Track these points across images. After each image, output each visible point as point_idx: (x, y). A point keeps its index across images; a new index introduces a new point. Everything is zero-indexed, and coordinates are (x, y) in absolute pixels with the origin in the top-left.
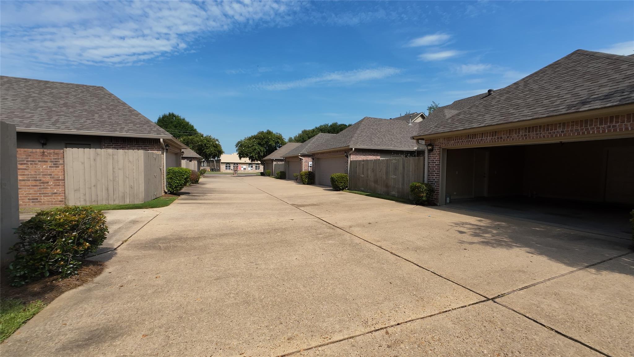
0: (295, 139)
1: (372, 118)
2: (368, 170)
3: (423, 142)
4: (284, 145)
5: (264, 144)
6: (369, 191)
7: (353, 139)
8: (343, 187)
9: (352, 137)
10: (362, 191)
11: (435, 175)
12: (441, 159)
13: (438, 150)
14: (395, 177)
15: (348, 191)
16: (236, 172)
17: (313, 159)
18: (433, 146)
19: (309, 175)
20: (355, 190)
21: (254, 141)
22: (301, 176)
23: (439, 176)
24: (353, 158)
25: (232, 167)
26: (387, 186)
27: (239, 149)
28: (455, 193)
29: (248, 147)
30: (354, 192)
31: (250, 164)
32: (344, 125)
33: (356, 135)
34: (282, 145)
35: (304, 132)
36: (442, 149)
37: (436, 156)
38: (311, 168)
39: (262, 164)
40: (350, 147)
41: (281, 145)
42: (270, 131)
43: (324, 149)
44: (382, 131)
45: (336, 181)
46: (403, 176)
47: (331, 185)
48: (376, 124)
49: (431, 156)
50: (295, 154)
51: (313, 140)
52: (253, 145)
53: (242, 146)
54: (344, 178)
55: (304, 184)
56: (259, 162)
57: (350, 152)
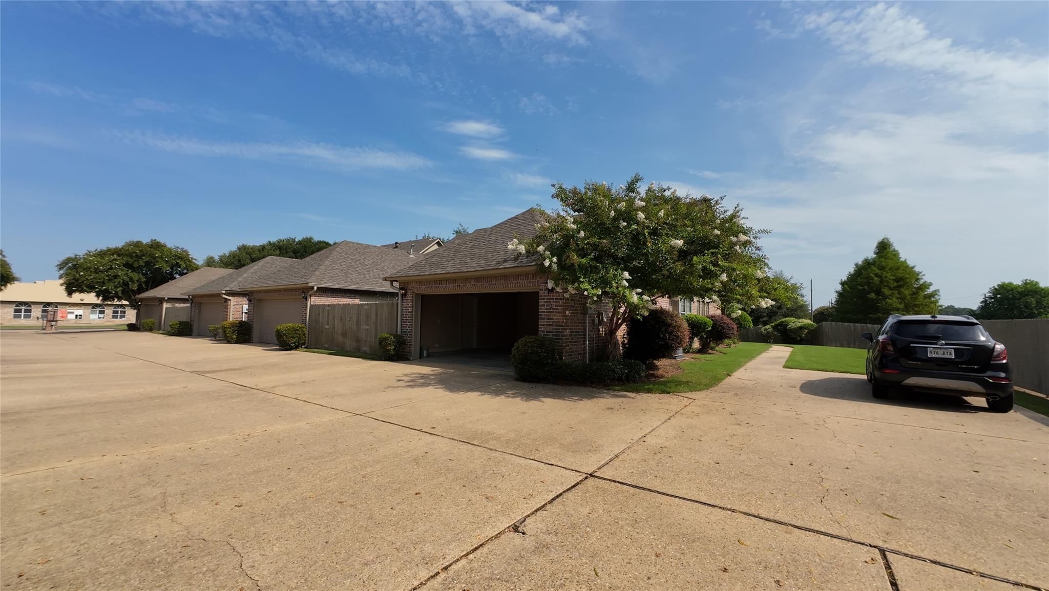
0: (221, 260)
1: (353, 243)
2: (334, 319)
3: (396, 284)
4: (193, 270)
5: (140, 267)
6: (335, 348)
7: (317, 273)
8: (297, 344)
9: (315, 270)
10: (326, 349)
11: (407, 325)
12: (414, 306)
13: (411, 295)
14: (367, 327)
15: (305, 350)
16: (53, 323)
17: (250, 301)
18: (406, 290)
19: (240, 327)
20: (318, 348)
21: (115, 260)
22: (224, 329)
23: (412, 325)
24: (314, 300)
25: (37, 312)
26: (358, 340)
27: (67, 274)
28: (437, 346)
29: (97, 271)
30: (313, 350)
31: (95, 306)
32: (324, 242)
33: (322, 267)
34: (188, 270)
35: (243, 248)
36: (416, 294)
37: (409, 302)
38: (247, 315)
39: (133, 305)
40: (310, 285)
41: (185, 271)
42: (158, 243)
43: (270, 284)
44: (366, 263)
45: (285, 335)
46: (376, 327)
47: (277, 342)
48: (359, 253)
49: (404, 302)
50: (214, 290)
51: (256, 268)
52: (111, 268)
53: (76, 268)
54: (298, 330)
55: (229, 342)
56: (127, 303)
57: (311, 292)
